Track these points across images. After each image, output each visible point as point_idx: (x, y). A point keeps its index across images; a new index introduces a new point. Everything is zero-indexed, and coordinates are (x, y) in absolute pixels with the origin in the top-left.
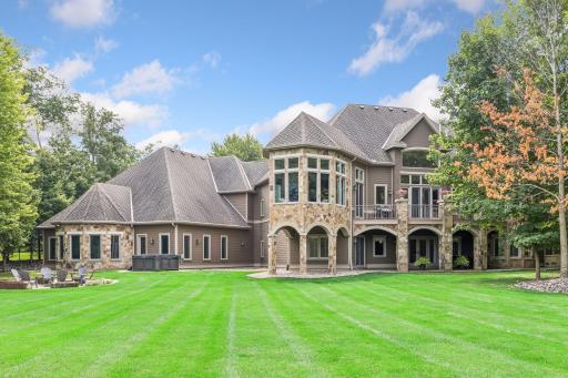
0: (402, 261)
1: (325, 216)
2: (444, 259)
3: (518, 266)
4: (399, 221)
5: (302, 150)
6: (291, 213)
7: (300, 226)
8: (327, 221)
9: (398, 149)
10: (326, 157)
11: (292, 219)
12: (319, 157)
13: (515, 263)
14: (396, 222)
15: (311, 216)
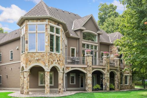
0: (89, 86)
1: (58, 61)
2: (106, 86)
3: (128, 88)
4: (88, 66)
5: (47, 20)
6: (40, 57)
7: (45, 66)
8: (59, 64)
9: (81, 30)
10: (58, 27)
11: (40, 61)
12: (55, 26)
13: (126, 87)
14: (86, 66)
15: (51, 60)
